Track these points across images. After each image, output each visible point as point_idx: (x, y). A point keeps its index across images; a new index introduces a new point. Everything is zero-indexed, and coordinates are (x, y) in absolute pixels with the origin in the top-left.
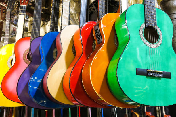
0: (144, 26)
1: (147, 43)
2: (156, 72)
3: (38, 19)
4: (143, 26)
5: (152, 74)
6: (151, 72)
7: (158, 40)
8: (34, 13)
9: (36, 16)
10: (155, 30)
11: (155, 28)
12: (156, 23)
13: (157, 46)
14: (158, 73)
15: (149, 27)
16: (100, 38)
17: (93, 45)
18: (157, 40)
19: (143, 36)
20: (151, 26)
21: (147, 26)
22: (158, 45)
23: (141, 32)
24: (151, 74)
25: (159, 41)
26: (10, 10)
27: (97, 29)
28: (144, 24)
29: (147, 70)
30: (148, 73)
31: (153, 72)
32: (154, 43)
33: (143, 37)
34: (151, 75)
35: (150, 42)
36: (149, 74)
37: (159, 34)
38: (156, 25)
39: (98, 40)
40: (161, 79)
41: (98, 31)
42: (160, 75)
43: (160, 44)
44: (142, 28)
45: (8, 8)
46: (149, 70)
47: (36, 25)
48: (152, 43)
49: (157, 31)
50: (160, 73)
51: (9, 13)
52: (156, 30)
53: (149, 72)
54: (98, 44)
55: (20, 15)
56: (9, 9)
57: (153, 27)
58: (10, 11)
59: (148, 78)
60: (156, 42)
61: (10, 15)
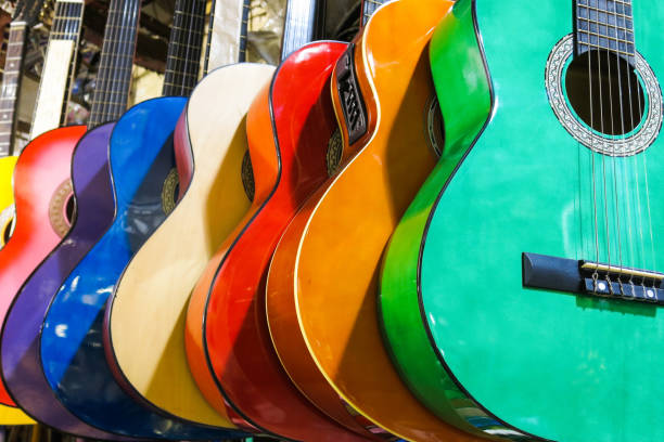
0: (570, 48)
1: (586, 132)
2: (625, 278)
3: (121, 52)
4: (562, 48)
5: (608, 286)
6: (602, 275)
7: (642, 119)
8: (107, 26)
9: (113, 38)
10: (628, 71)
11: (623, 61)
12: (629, 36)
13: (633, 148)
14: (638, 280)
15: (594, 53)
16: (358, 112)
17: (332, 152)
18: (637, 121)
19: (565, 98)
20: (603, 52)
21: (584, 50)
22: (642, 143)
23: (551, 78)
24: (602, 286)
25: (644, 122)
26: (24, 23)
27: (348, 74)
28: (570, 41)
29: (581, 262)
30: (587, 281)
31: (614, 276)
32: (618, 132)
33: (561, 99)
34: (600, 293)
35: (597, 128)
36: (588, 286)
37: (646, 91)
38: (631, 48)
39: (351, 124)
40: (653, 315)
41: (352, 79)
42: (650, 294)
43: (649, 137)
44: (556, 57)
45: (17, 15)
46: (588, 265)
47: (112, 77)
48: (608, 131)
49: (634, 77)
50: (649, 282)
51: (20, 36)
52: (632, 68)
53: (588, 273)
54: (351, 145)
55: (54, 37)
56: (22, 19)
57: (613, 55)
58: (23, 28)
59: (584, 307)
60: (628, 130)
61: (21, 43)
